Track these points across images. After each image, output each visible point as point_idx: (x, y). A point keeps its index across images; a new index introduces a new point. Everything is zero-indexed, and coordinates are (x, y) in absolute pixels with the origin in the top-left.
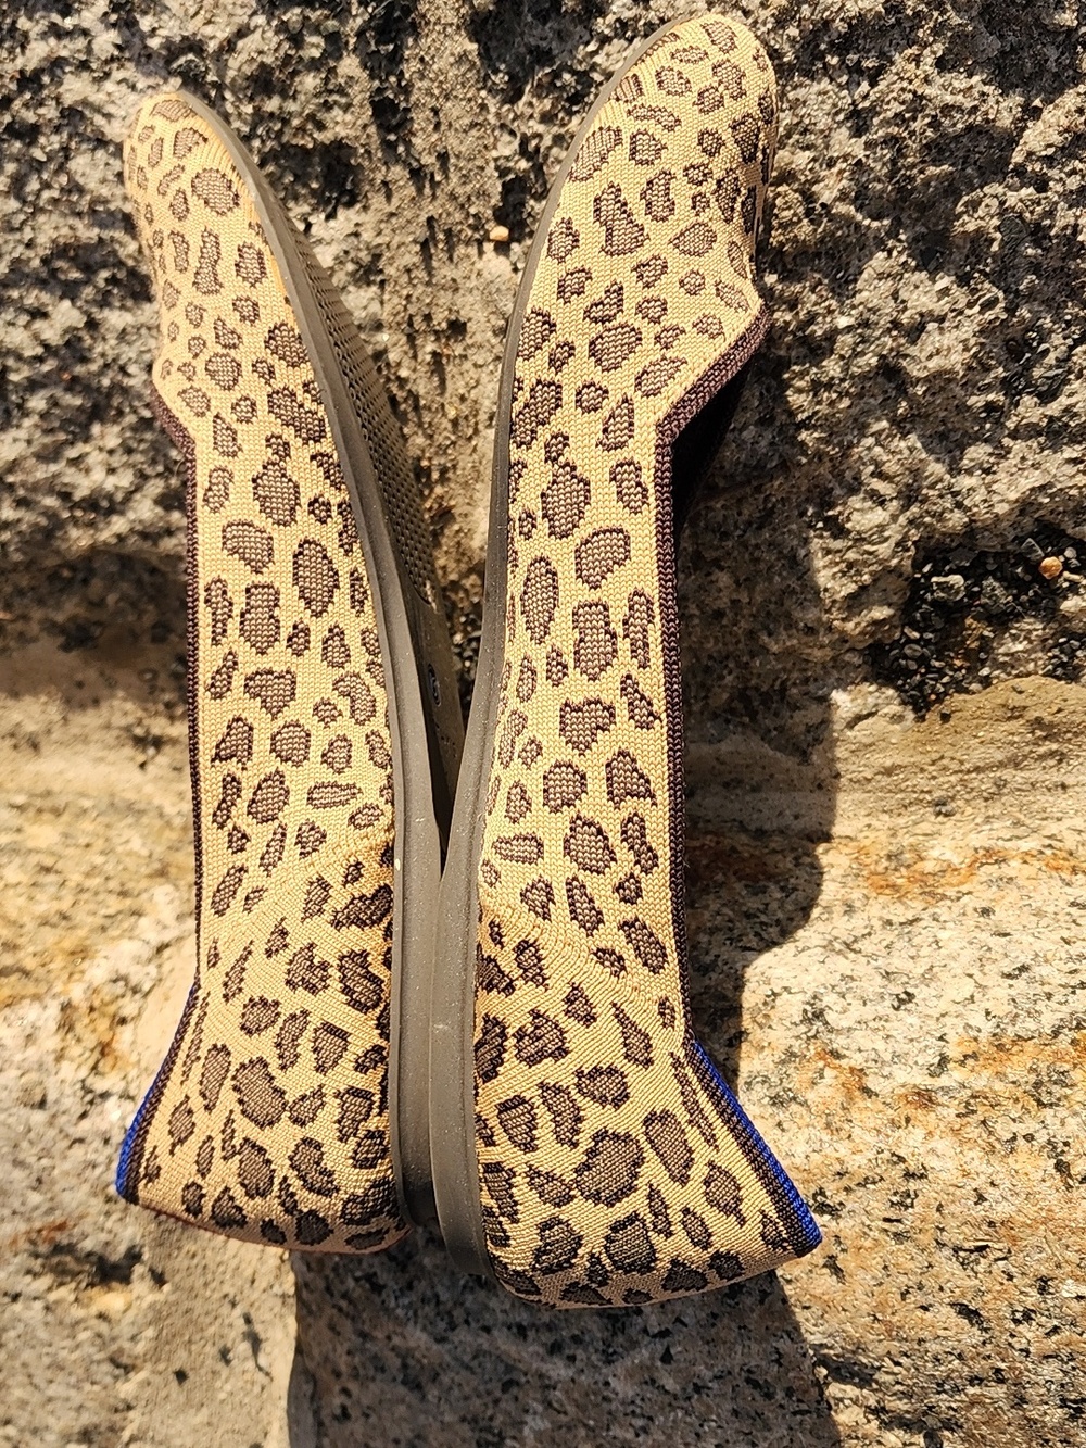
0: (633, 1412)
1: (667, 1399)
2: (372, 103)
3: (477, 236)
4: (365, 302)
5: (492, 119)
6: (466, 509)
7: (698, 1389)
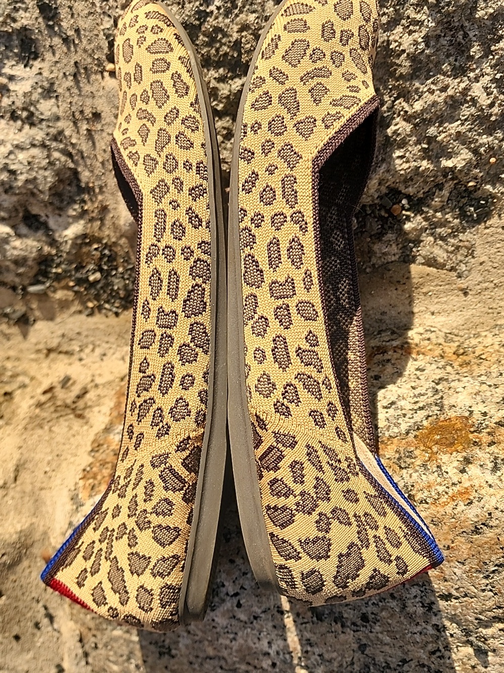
0: (228, 632)
1: (242, 624)
2: (38, 6)
3: (100, 69)
4: (50, 107)
5: (99, 10)
6: (115, 206)
7: (255, 618)
